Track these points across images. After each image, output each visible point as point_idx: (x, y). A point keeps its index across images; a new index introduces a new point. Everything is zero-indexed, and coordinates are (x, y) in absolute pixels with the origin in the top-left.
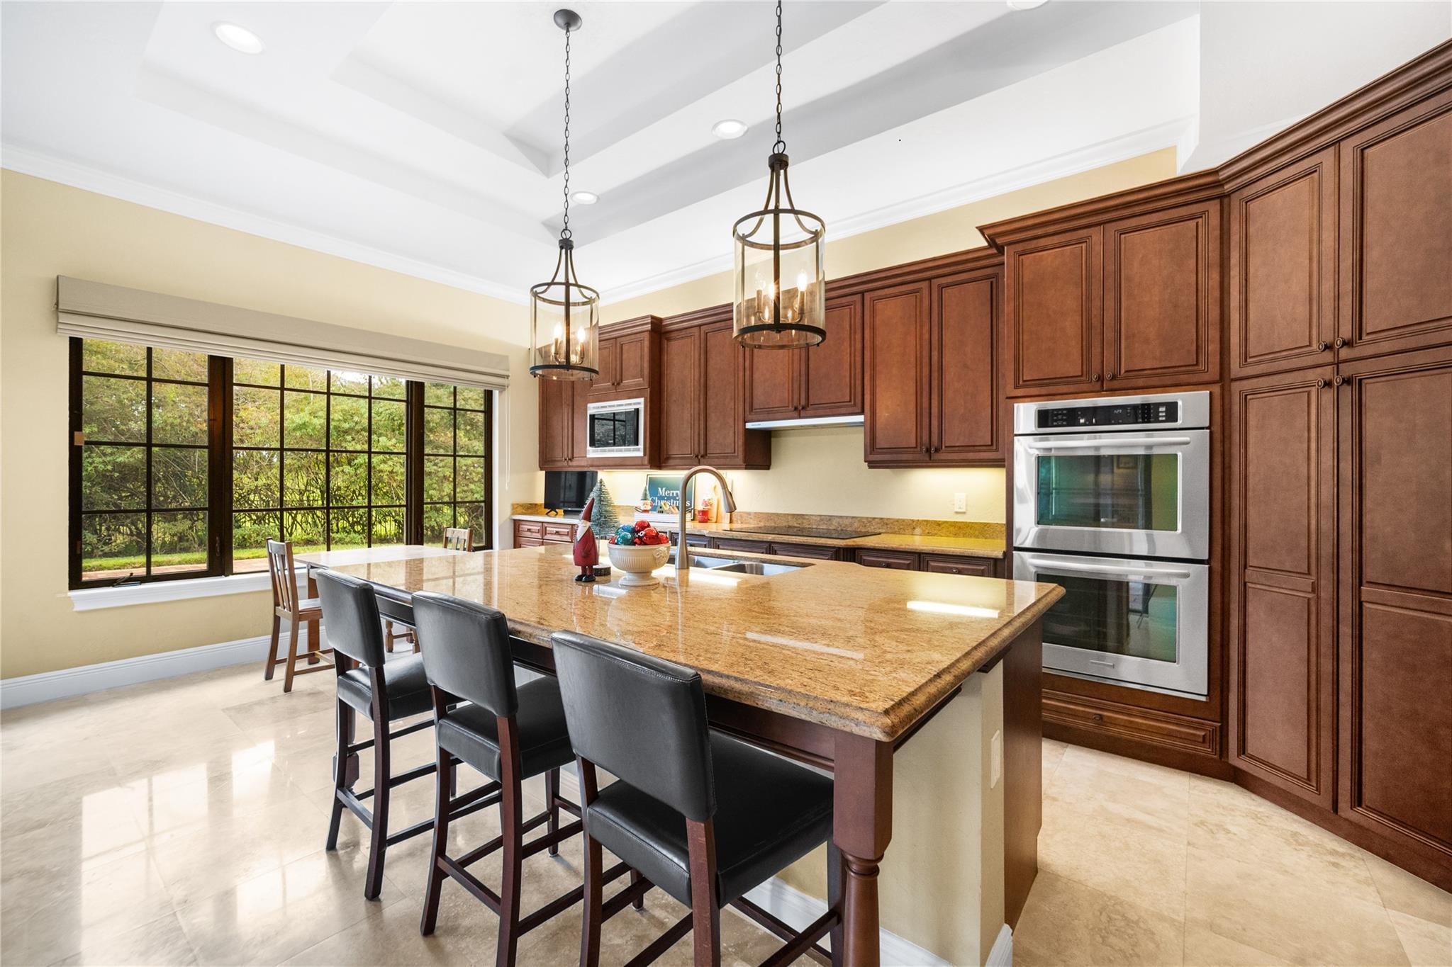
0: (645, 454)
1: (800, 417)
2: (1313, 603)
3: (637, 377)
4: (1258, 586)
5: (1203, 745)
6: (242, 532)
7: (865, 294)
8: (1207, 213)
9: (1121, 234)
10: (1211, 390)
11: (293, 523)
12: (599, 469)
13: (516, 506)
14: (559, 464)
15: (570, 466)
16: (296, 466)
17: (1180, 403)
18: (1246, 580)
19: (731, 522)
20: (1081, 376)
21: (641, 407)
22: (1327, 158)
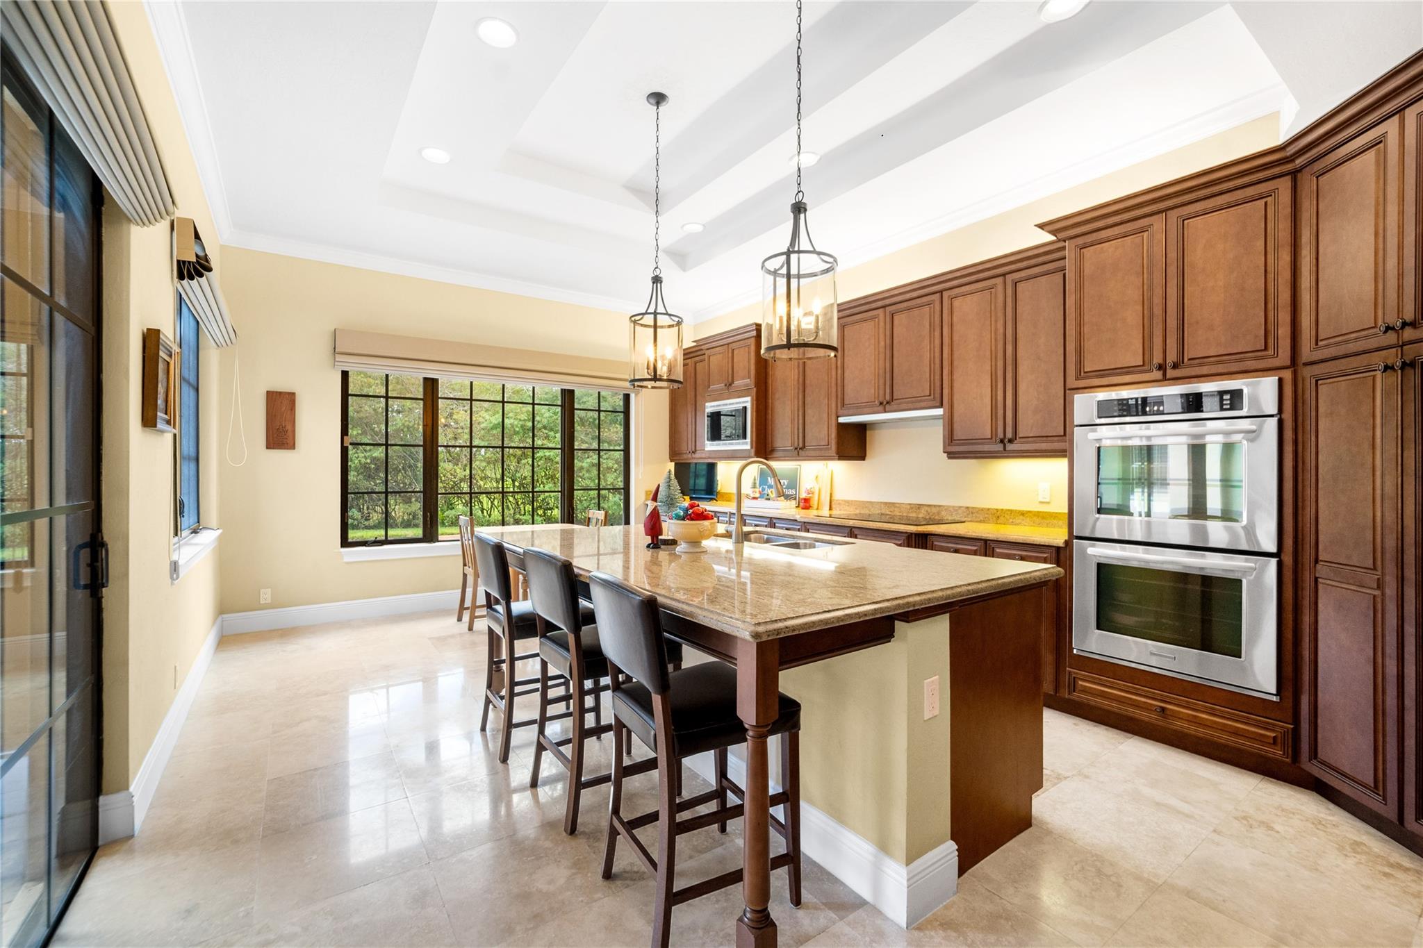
0: (752, 447)
1: (885, 411)
2: (1379, 600)
3: (746, 380)
4: (1329, 582)
5: (1273, 746)
6: (455, 513)
7: (944, 293)
8: (1276, 191)
9: (1183, 220)
10: (1281, 376)
11: (492, 506)
12: (720, 460)
13: (649, 493)
14: (685, 456)
15: (693, 458)
16: (493, 459)
17: (1245, 392)
18: (1317, 575)
19: (831, 509)
20: (1143, 365)
21: (749, 405)
22: (1391, 126)
